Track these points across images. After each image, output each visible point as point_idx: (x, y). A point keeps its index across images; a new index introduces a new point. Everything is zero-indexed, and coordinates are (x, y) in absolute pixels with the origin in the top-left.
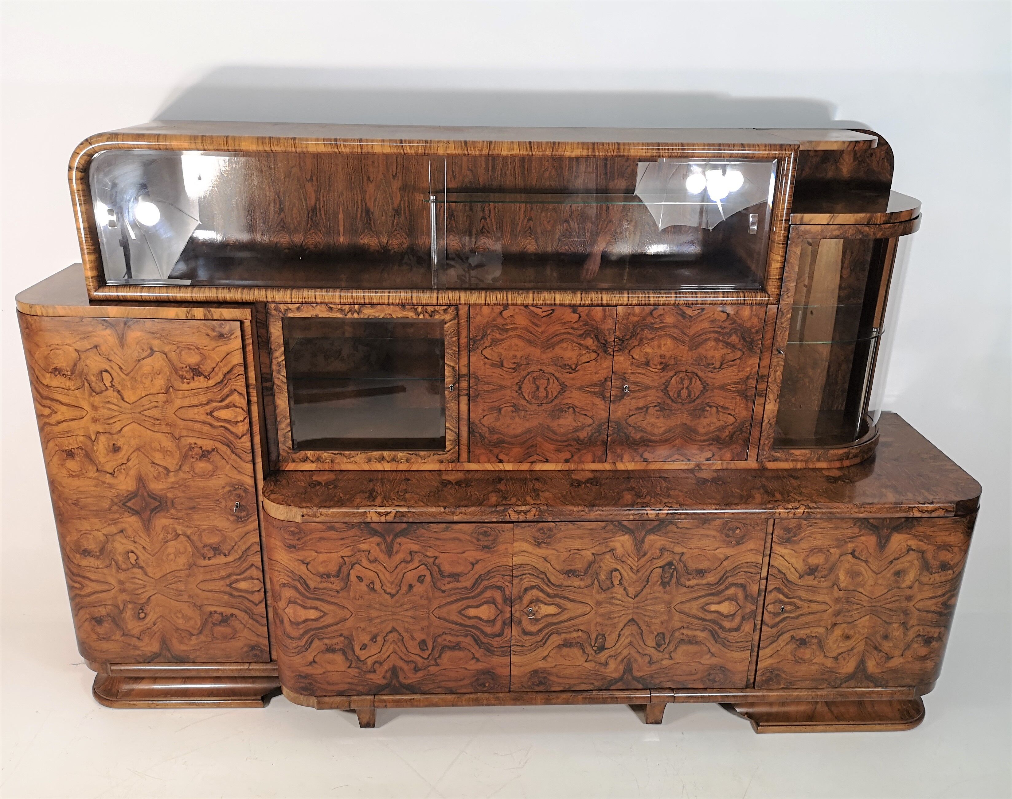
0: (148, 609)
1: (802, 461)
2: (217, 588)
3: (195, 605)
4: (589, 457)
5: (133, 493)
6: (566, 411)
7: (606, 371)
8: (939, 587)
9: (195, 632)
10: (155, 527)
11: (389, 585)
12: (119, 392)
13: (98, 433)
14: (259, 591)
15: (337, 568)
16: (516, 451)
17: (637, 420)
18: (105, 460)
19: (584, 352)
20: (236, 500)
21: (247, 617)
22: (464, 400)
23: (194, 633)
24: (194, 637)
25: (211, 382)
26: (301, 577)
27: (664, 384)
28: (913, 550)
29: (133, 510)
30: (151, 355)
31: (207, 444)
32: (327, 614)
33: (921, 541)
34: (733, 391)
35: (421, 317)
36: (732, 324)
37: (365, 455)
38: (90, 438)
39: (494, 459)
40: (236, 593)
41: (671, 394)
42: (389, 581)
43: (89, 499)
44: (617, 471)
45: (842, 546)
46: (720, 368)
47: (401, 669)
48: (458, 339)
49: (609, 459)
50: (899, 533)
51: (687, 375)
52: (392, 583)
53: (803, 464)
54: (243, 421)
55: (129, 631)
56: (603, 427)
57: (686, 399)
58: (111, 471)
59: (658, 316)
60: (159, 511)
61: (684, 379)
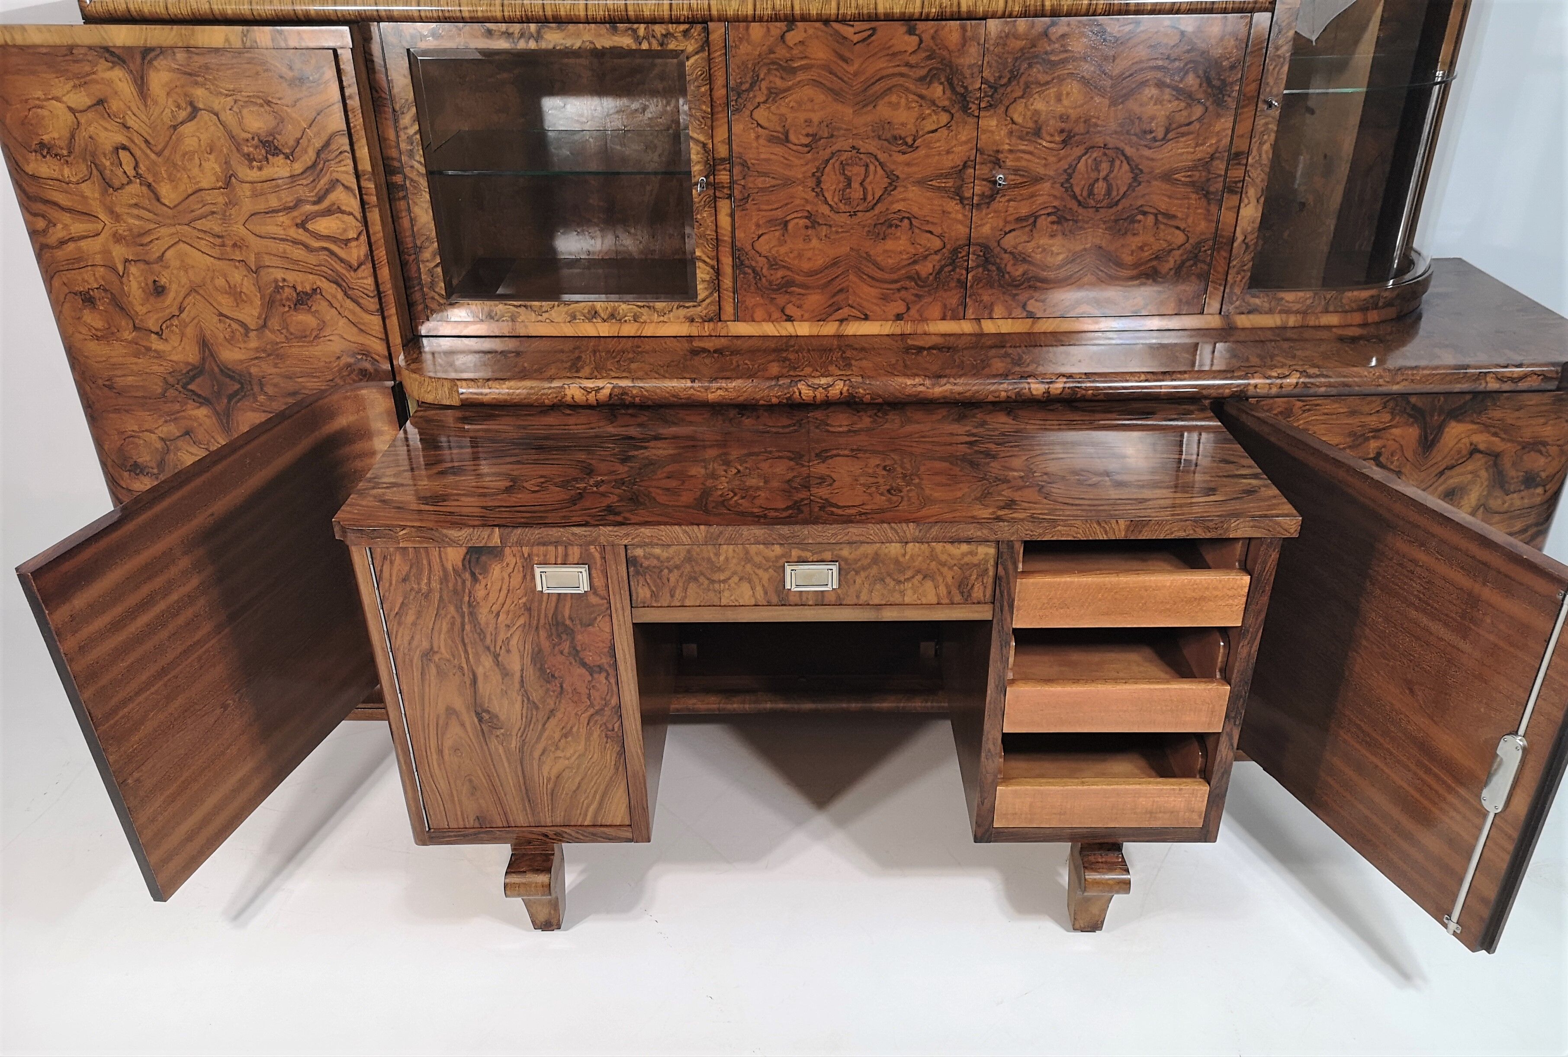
1: (1297, 312)
4: (936, 310)
5: (195, 367)
6: (897, 226)
7: (965, 148)
8: (1519, 516)
10: (238, 427)
12: (149, 186)
13: (127, 261)
16: (815, 299)
17: (1018, 241)
18: (144, 310)
19: (927, 112)
22: (724, 207)
25: (298, 167)
27: (1065, 171)
28: (1480, 452)
29: (199, 396)
30: (192, 116)
31: (306, 282)
33: (1495, 434)
34: (1185, 184)
35: (645, 46)
36: (1188, 51)
37: (566, 308)
38: (114, 269)
39: (776, 315)
41: (1077, 190)
43: (130, 378)
44: (982, 335)
45: (1359, 445)
46: (1163, 139)
48: (711, 90)
49: (970, 313)
50: (1459, 421)
51: (1105, 154)
53: (1299, 317)
54: (357, 239)
56: (960, 255)
57: (1103, 200)
58: (156, 329)
59: (1057, 39)
60: (240, 400)
61: (1101, 161)
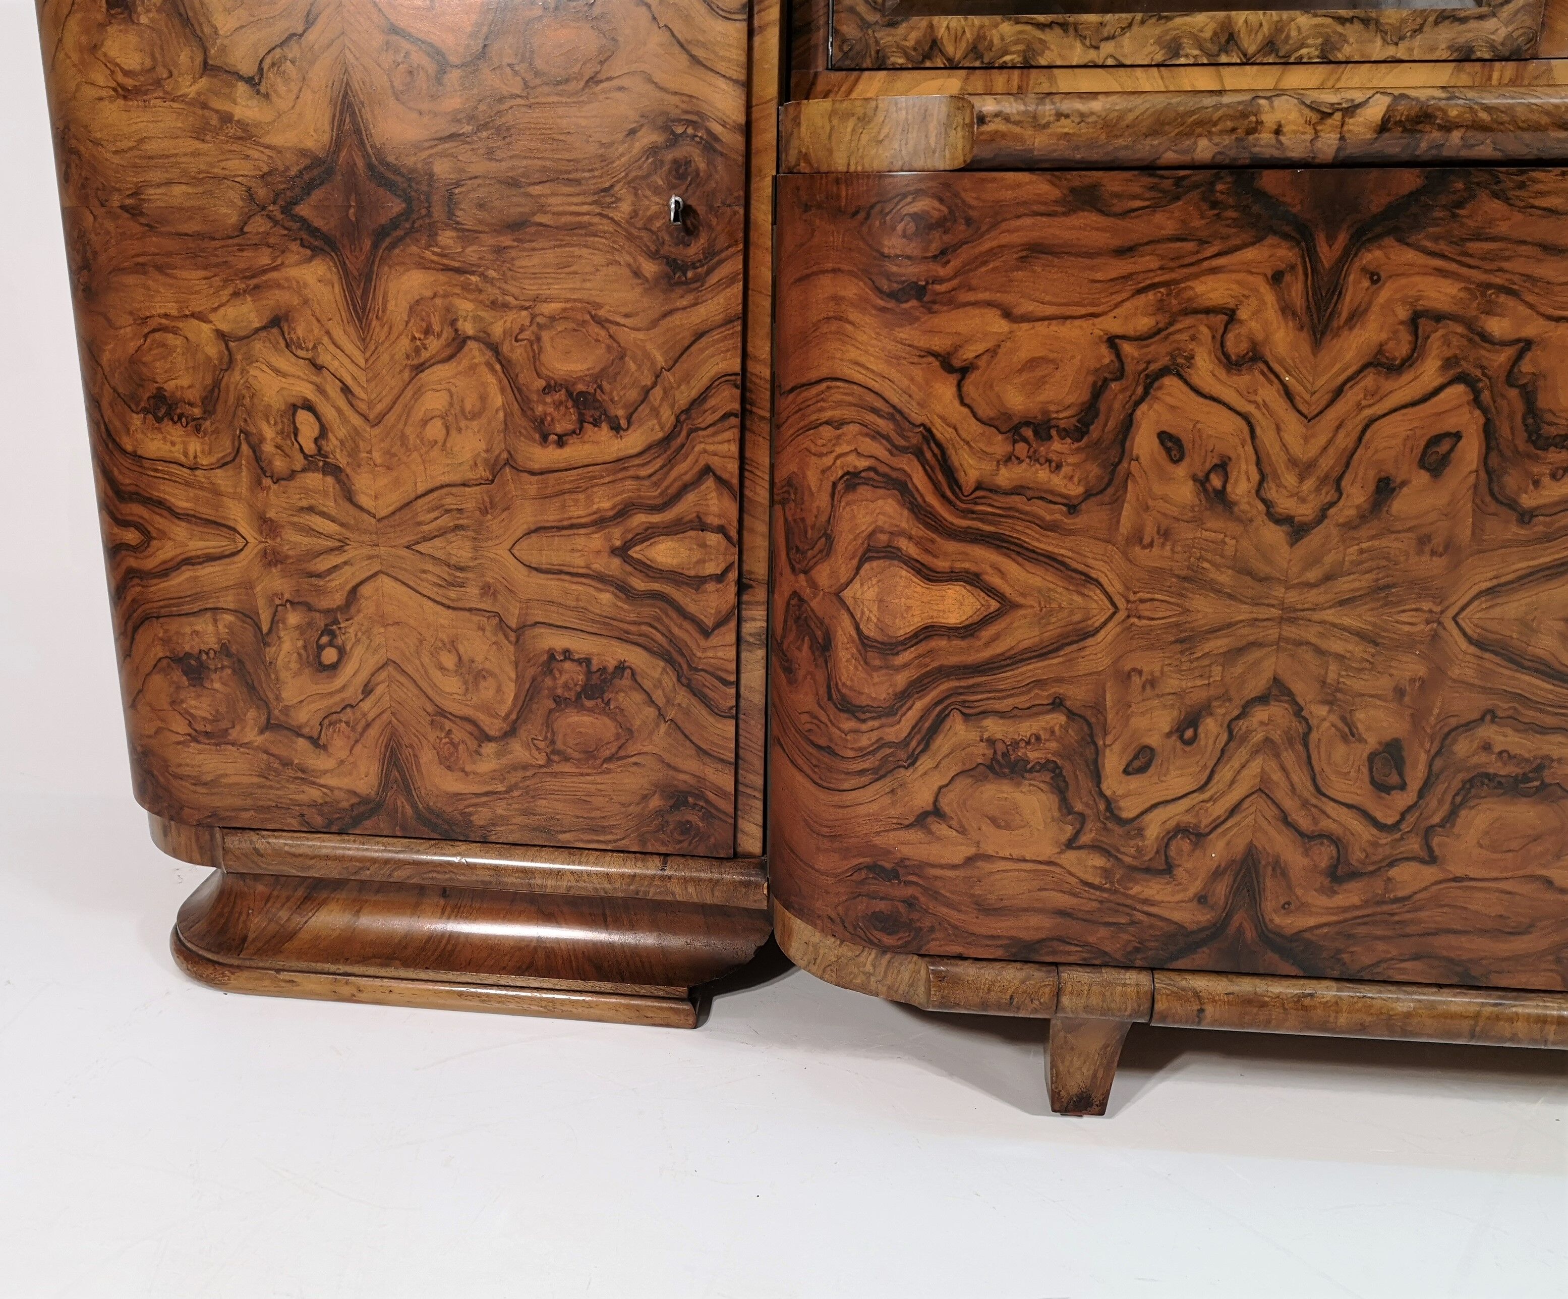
0: (350, 632)
2: (578, 561)
3: (502, 624)
5: (316, 161)
9: (494, 727)
10: (385, 302)
11: (1290, 479)
14: (719, 578)
15: (1082, 395)
20: (672, 188)
21: (669, 680)
23: (492, 733)
24: (489, 748)
26: (928, 434)
29: (314, 232)
32: (1016, 606)
37: (1158, 31)
40: (639, 584)
42: (1293, 462)
43: (178, 190)
47: (1279, 869)
52: (1305, 469)
55: (286, 710)
58: (247, 68)
60: (401, 239)
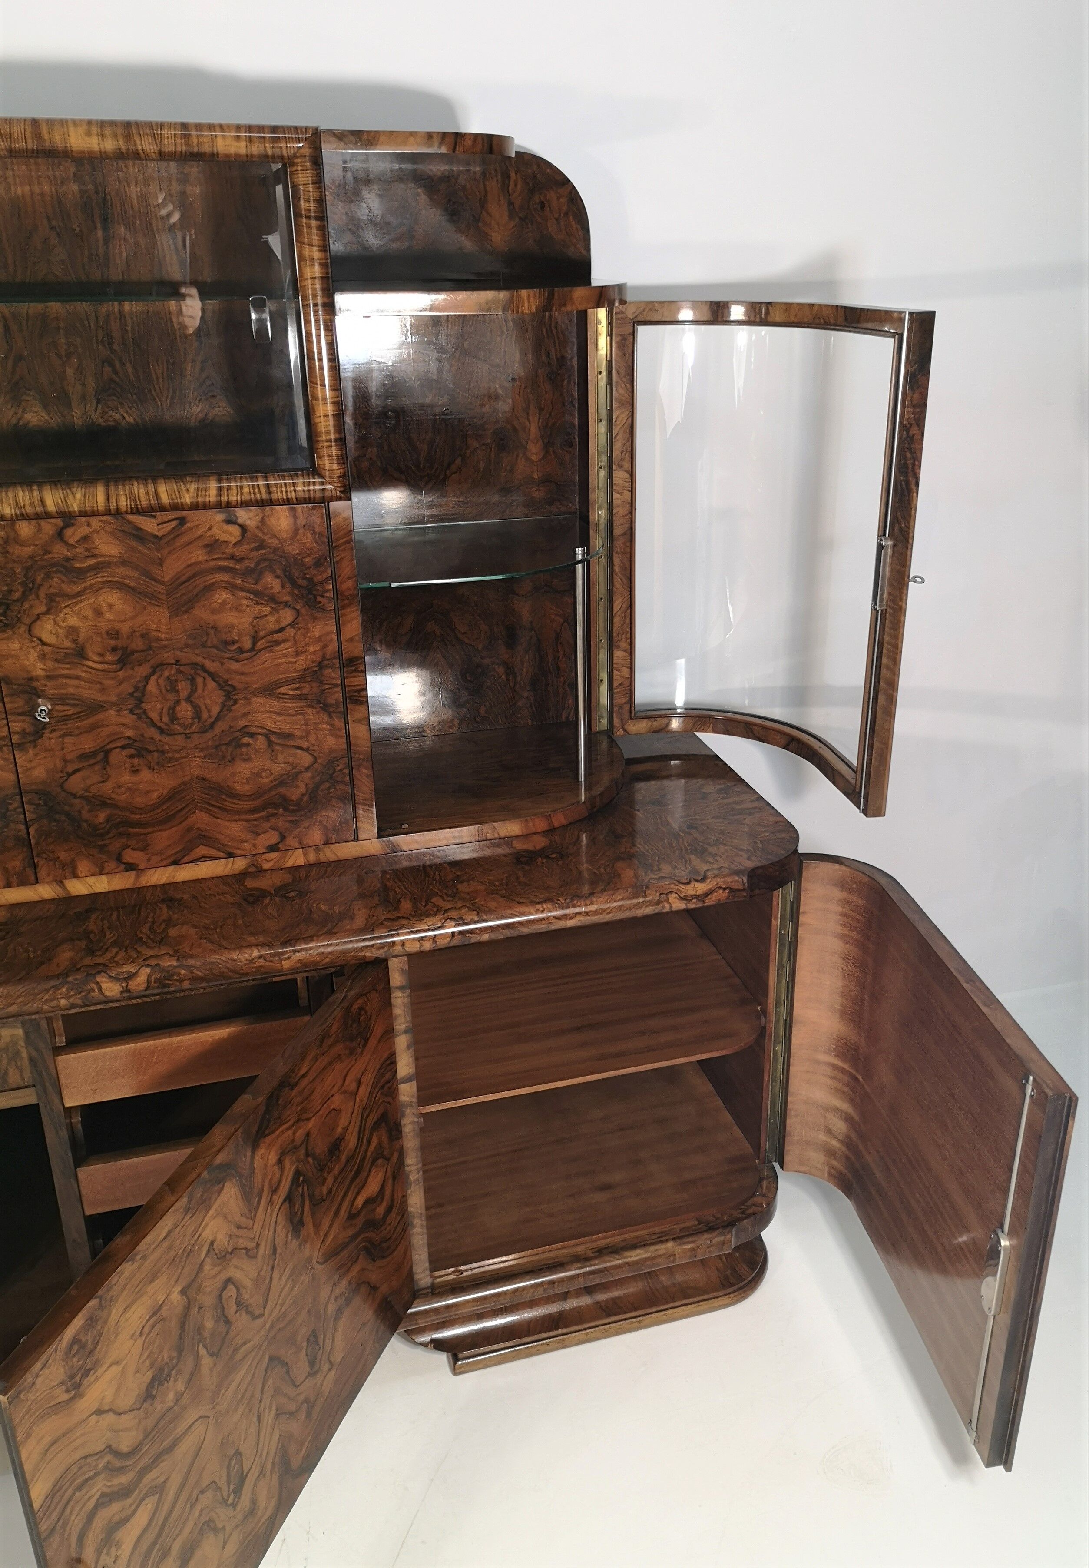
17: (89, 782)
27: (131, 694)
34: (294, 698)
36: (257, 549)
41: (154, 717)
44: (70, 900)
46: (253, 649)
49: (44, 875)
51: (180, 672)
56: (11, 807)
57: (192, 725)
59: (78, 542)
61: (176, 681)
